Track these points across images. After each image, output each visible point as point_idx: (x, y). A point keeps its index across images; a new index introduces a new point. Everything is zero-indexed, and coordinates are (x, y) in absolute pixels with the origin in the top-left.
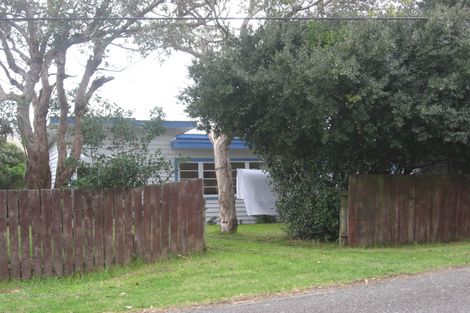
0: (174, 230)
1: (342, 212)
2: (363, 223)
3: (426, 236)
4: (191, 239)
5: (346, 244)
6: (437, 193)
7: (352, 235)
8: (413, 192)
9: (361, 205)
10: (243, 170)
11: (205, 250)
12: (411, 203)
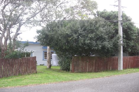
0: (29, 68)
1: (71, 65)
2: (76, 67)
3: (91, 71)
4: (33, 70)
5: (71, 72)
6: (94, 61)
7: (73, 70)
8: (88, 60)
9: (75, 63)
10: (53, 54)
11: (36, 73)
12: (88, 63)
